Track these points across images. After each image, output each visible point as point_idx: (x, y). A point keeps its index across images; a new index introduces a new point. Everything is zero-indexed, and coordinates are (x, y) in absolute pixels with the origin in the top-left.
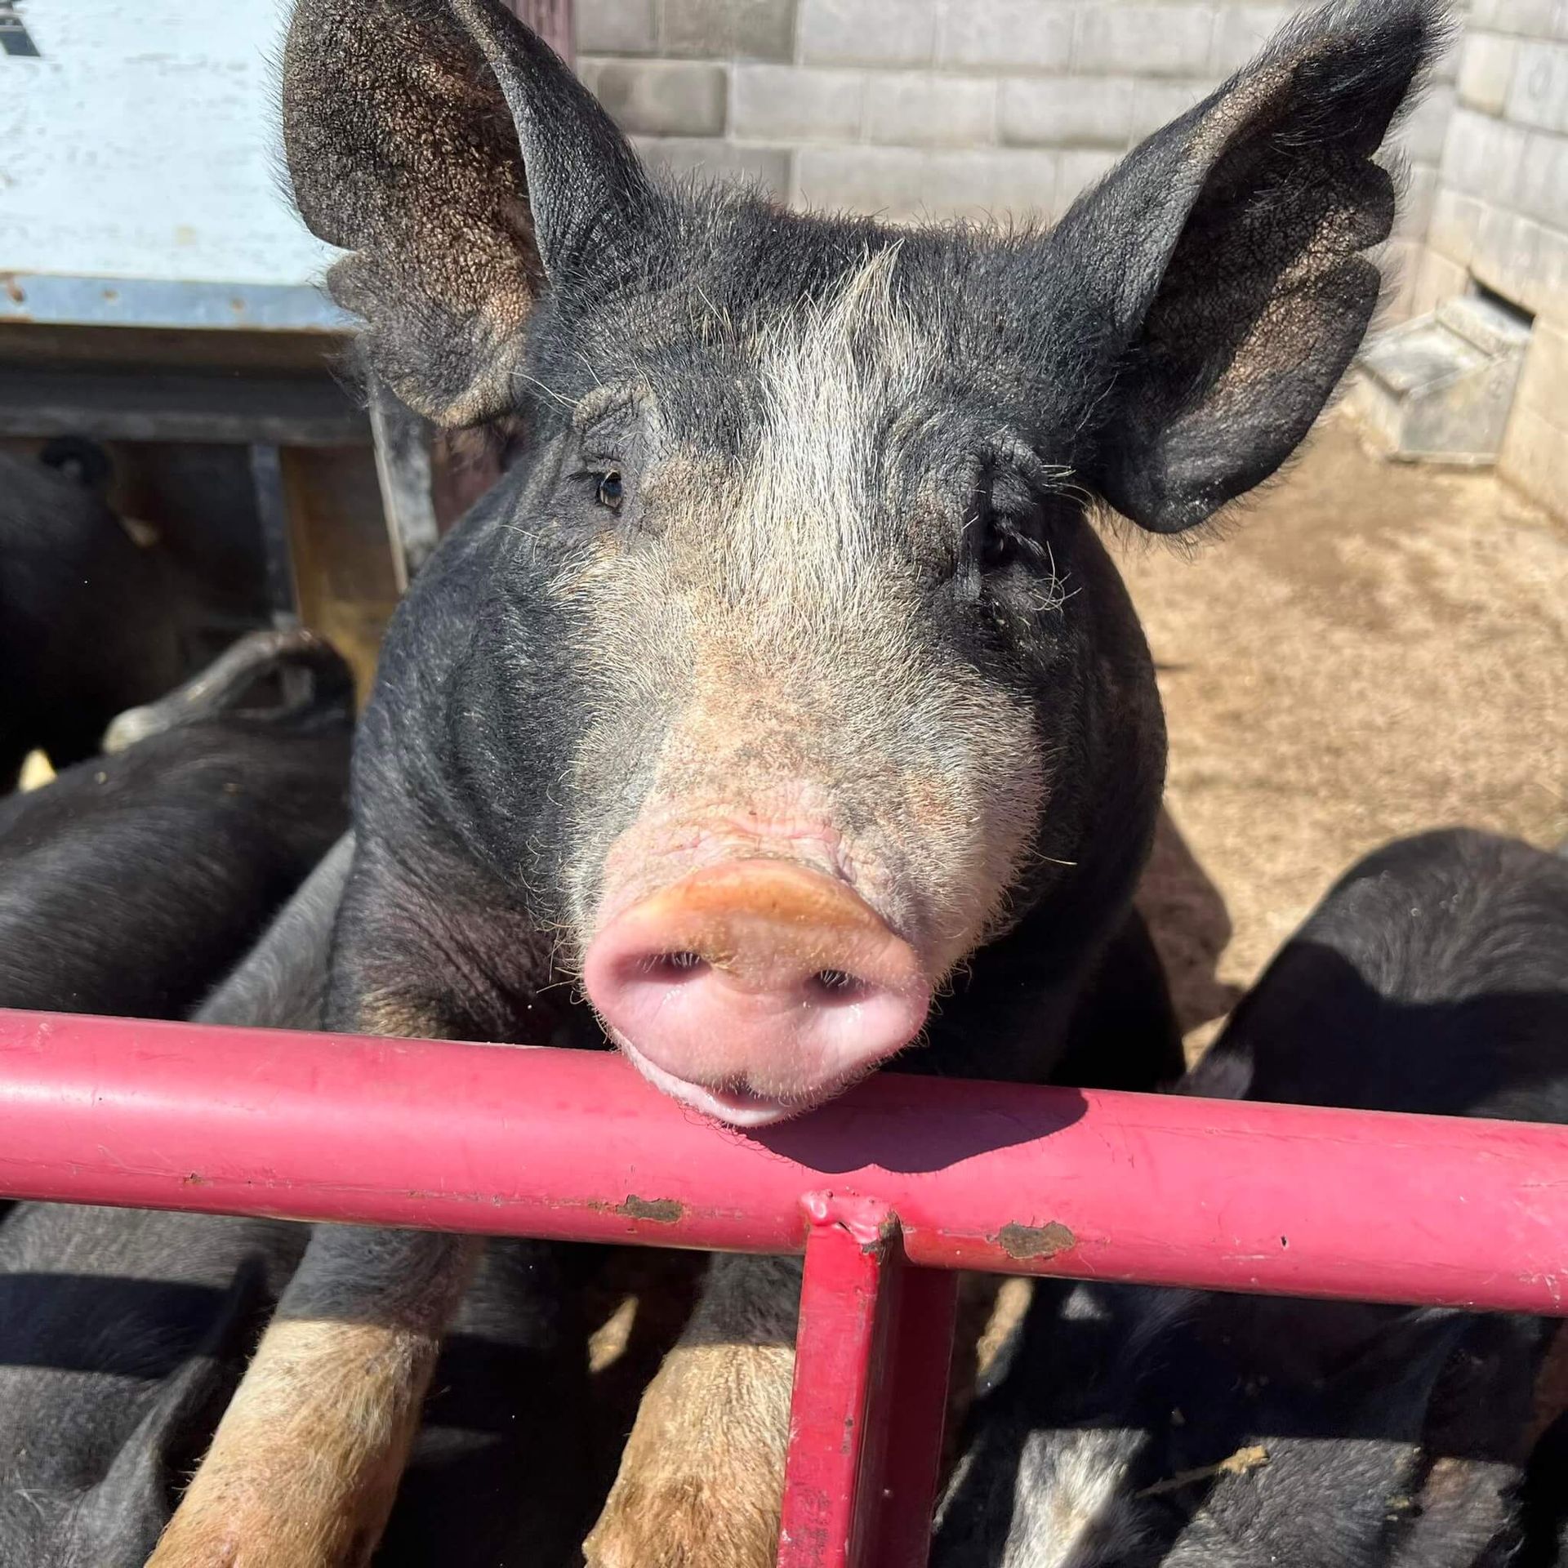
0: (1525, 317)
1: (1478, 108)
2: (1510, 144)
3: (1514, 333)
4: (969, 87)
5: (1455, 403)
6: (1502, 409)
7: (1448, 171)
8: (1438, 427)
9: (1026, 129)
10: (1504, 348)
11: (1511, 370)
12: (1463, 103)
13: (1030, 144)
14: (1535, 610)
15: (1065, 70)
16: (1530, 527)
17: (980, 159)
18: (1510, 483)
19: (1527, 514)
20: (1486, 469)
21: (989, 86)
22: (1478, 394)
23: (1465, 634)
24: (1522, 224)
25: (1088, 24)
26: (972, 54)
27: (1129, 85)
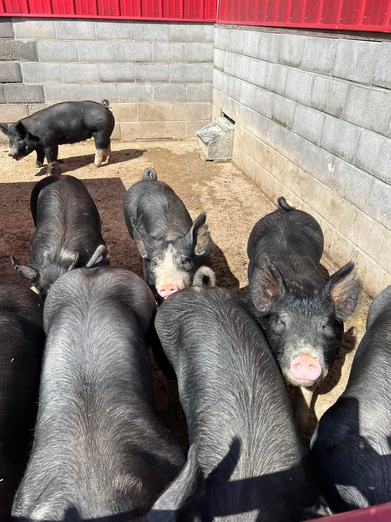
0: (233, 122)
1: (218, 69)
2: (225, 78)
3: (231, 126)
4: (89, 66)
5: (219, 145)
6: (230, 146)
7: (214, 84)
8: (216, 151)
9: (106, 77)
10: (229, 130)
11: (231, 136)
12: (215, 67)
13: (108, 81)
14: (237, 199)
15: (114, 61)
16: (238, 176)
17: (96, 86)
18: (234, 164)
19: (238, 172)
20: (229, 161)
21: (95, 66)
22: (225, 143)
23: (220, 208)
24: (230, 98)
25: (118, 48)
26: (88, 57)
27: (132, 64)
